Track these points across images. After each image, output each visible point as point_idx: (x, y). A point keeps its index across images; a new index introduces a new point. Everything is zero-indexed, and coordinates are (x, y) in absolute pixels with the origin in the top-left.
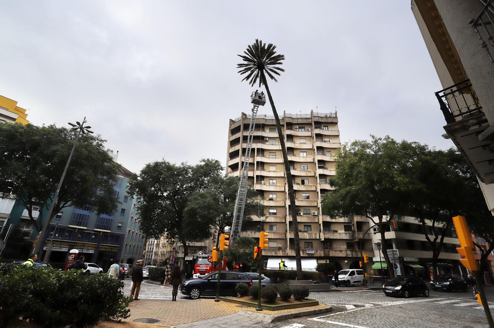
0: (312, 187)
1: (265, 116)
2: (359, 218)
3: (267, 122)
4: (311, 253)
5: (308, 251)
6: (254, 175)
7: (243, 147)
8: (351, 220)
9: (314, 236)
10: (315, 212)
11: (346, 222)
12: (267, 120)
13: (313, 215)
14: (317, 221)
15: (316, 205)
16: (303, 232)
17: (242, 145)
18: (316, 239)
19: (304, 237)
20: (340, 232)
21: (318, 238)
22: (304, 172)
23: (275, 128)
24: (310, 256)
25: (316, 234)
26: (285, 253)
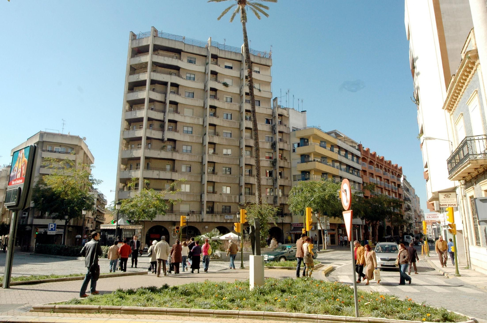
0: (235, 142)
1: (184, 38)
2: (283, 182)
3: (186, 49)
4: (229, 218)
5: (227, 217)
6: (164, 118)
7: (152, 78)
8: (274, 184)
9: (233, 199)
12: (186, 46)
14: (238, 182)
15: (238, 163)
17: (150, 74)
18: (235, 203)
19: (222, 200)
21: (238, 201)
22: (228, 123)
23: (195, 58)
24: (228, 221)
25: (235, 197)
26: (200, 218)
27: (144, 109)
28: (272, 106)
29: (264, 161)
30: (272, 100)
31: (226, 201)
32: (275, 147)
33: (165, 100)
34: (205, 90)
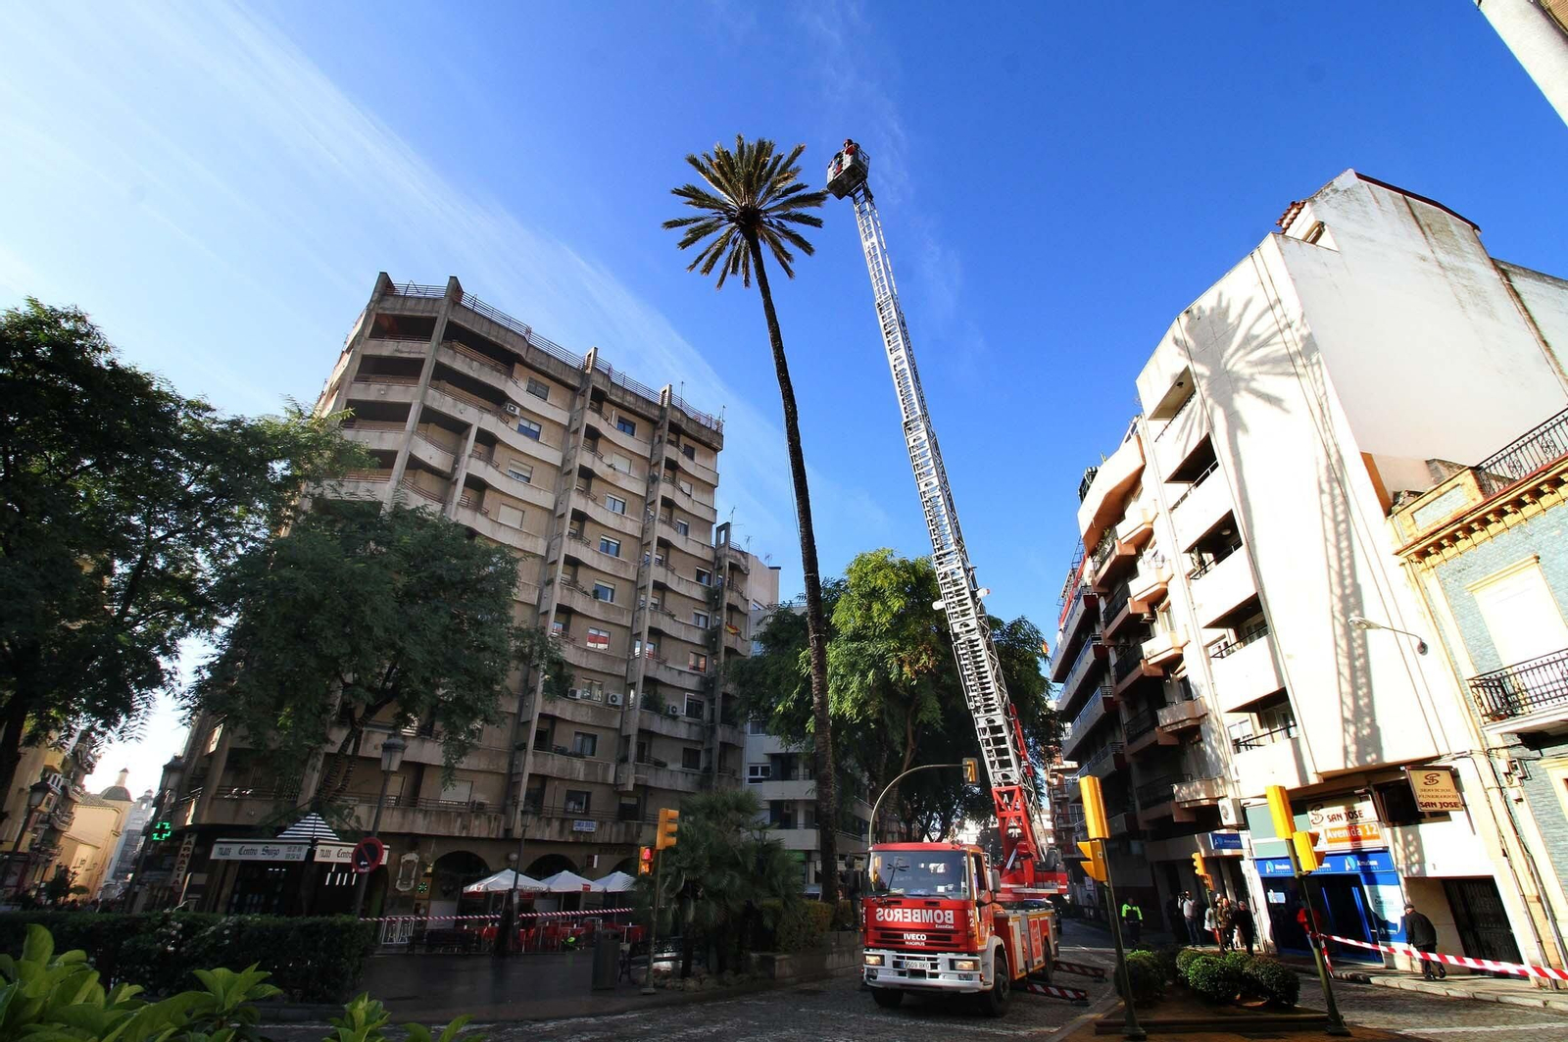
0: (623, 615)
1: (529, 331)
2: (728, 734)
3: (530, 356)
4: (585, 829)
5: (579, 825)
7: (428, 403)
8: (704, 737)
9: (598, 773)
10: (618, 695)
11: (693, 738)
12: (531, 349)
13: (610, 702)
14: (618, 726)
15: (624, 674)
16: (570, 754)
17: (425, 393)
18: (604, 784)
19: (571, 775)
20: (671, 767)
21: (611, 780)
22: (610, 562)
23: (548, 388)
24: (582, 839)
25: (606, 768)
26: (498, 827)
27: (388, 479)
28: (714, 543)
29: (687, 675)
30: (714, 527)
31: (581, 778)
32: (716, 642)
33: (454, 469)
34: (561, 471)
